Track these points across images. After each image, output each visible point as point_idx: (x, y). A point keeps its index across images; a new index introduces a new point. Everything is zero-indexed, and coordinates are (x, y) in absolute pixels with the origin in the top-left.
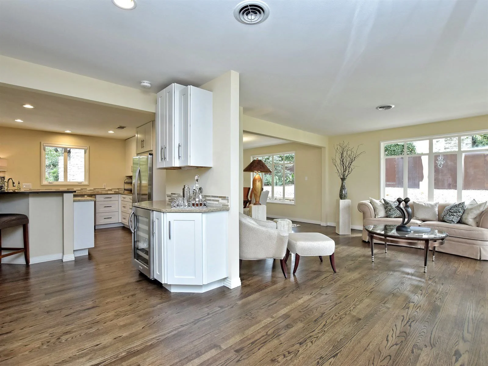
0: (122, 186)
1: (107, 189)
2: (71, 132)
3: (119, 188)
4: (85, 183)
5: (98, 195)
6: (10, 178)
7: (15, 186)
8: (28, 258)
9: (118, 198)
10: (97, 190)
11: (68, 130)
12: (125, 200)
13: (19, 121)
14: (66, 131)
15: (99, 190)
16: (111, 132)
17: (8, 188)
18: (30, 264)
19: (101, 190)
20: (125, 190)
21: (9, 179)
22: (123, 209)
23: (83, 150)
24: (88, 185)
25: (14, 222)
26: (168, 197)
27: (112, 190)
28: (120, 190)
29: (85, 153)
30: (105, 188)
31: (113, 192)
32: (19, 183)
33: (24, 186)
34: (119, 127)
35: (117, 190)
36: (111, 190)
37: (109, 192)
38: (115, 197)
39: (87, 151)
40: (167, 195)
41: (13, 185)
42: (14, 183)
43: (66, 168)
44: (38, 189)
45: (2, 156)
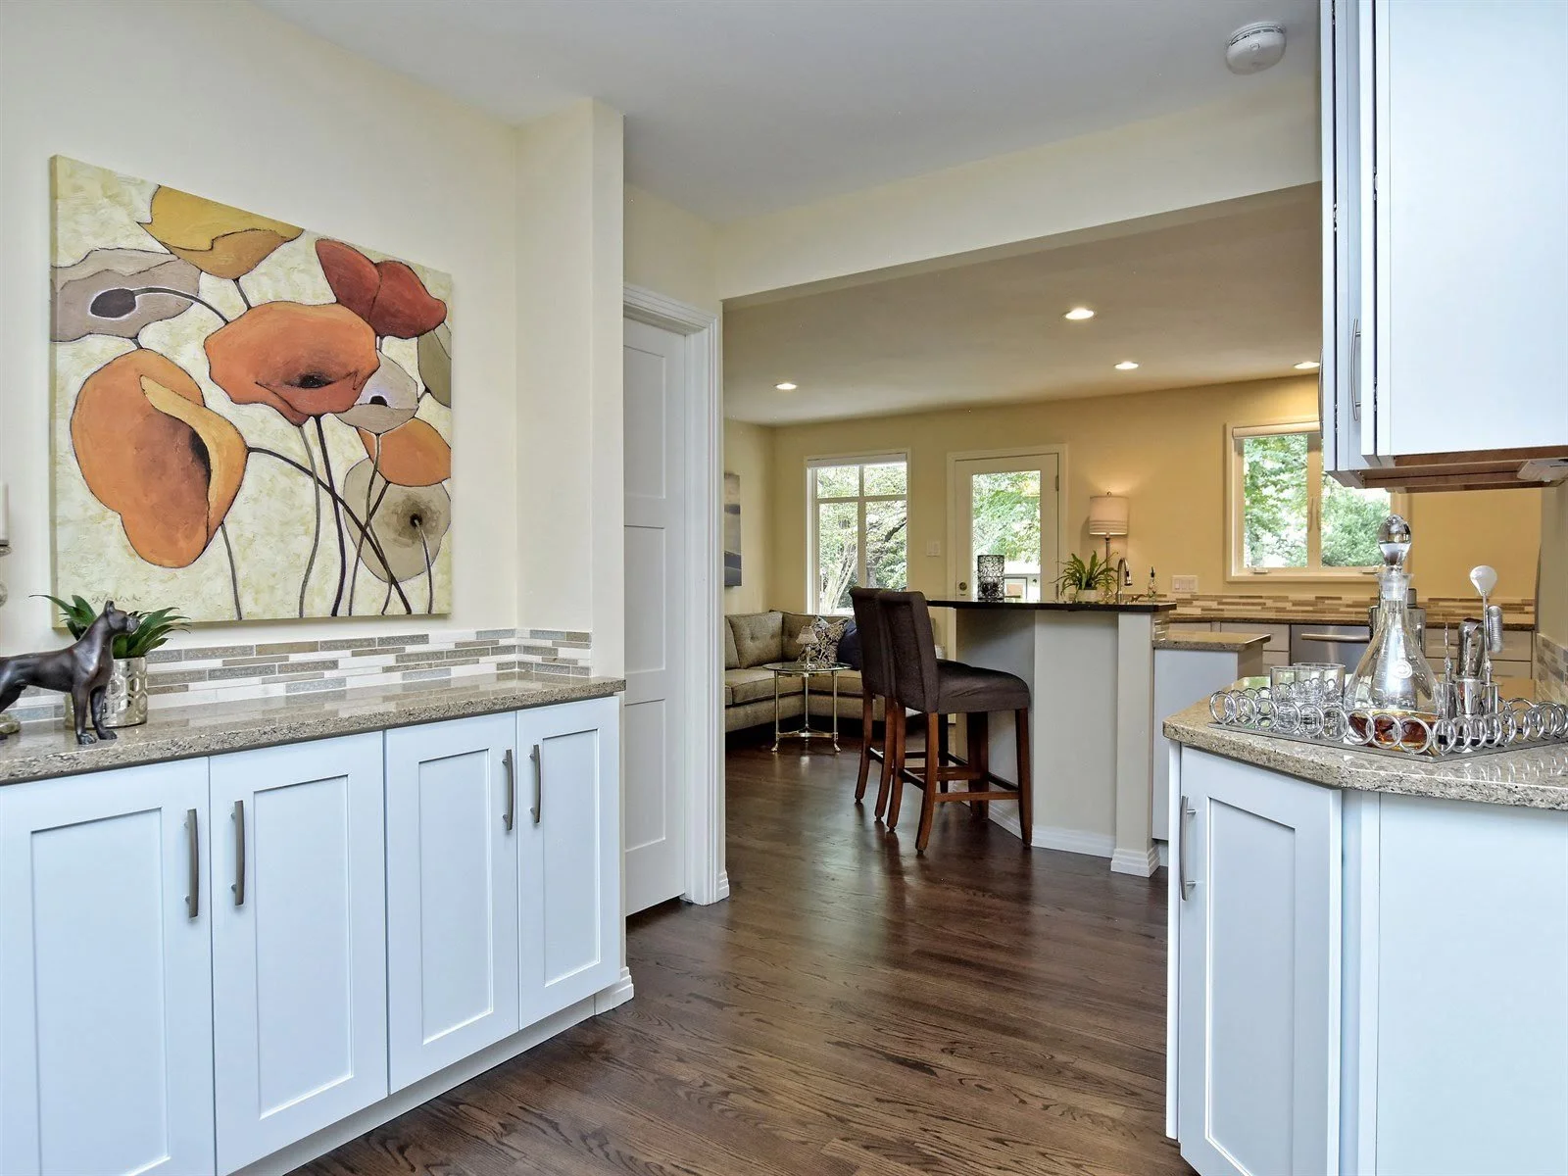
7: (1130, 585)
11: (1306, 361)
13: (1127, 366)
14: (1298, 367)
17: (1118, 591)
18: (1031, 844)
19: (1464, 608)
21: (1121, 561)
25: (981, 697)
32: (1153, 575)
33: (1177, 586)
41: (1126, 581)
42: (1127, 574)
43: (1314, 516)
44: (1216, 596)
45: (1116, 488)
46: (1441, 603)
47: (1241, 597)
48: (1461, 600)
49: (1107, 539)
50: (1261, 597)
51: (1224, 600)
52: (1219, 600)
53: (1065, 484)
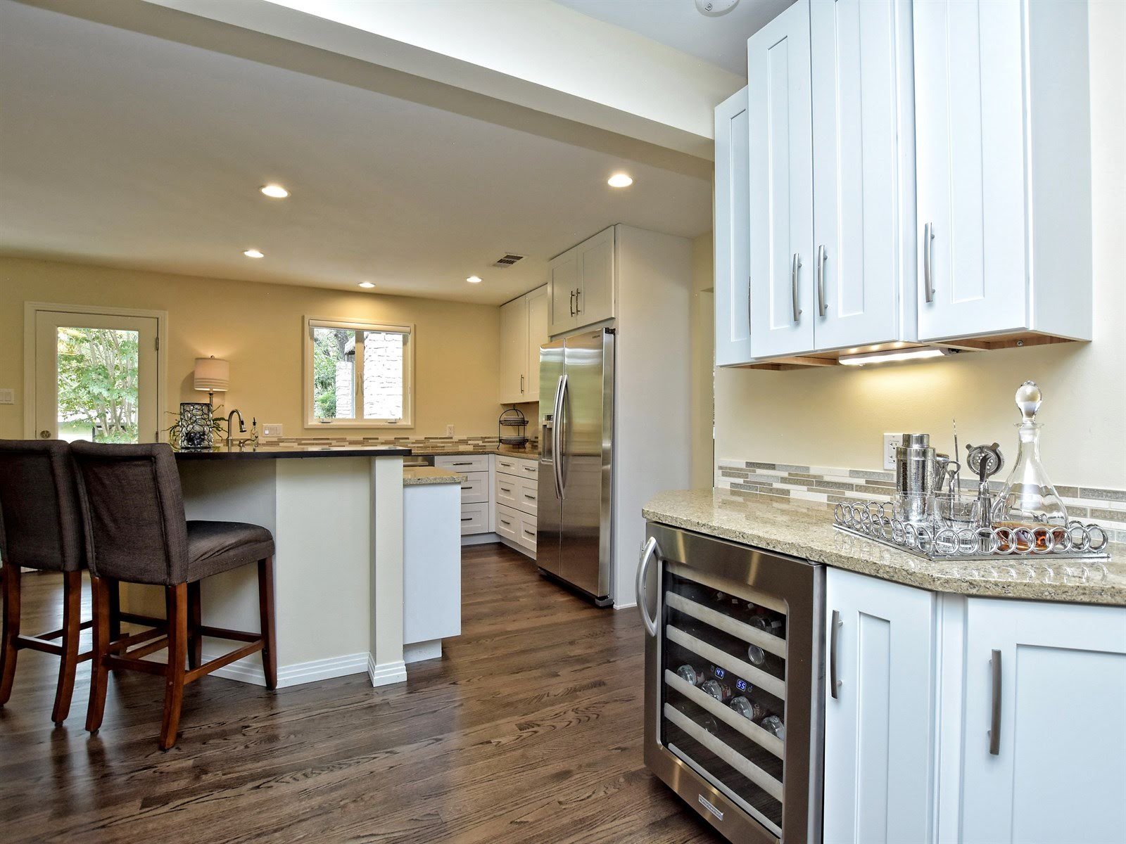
0: (492, 431)
1: (456, 438)
2: (373, 286)
3: (486, 438)
4: (405, 423)
5: (439, 457)
6: (234, 409)
7: (245, 431)
8: (272, 667)
9: (487, 464)
10: (433, 440)
11: (368, 281)
12: (506, 470)
13: (254, 254)
14: (361, 285)
15: (439, 442)
16: (474, 280)
17: (228, 437)
18: (277, 688)
19: (442, 443)
20: (500, 441)
21: (233, 412)
22: (503, 495)
23: (400, 337)
24: (411, 429)
25: (232, 553)
26: (725, 474)
27: (469, 442)
28: (489, 442)
29: (405, 343)
30: (450, 436)
31: (470, 448)
32: (254, 424)
33: (267, 432)
34: (501, 261)
35: (480, 443)
36: (464, 442)
37: (462, 448)
38: (480, 462)
39: (410, 338)
40: (721, 468)
41: (241, 428)
42: (242, 423)
43: (360, 382)
44: (297, 439)
45: (217, 352)
46: (431, 440)
47: (314, 439)
48: (440, 438)
49: (211, 394)
50: (328, 439)
51: (303, 442)
52: (299, 441)
53: (165, 343)
